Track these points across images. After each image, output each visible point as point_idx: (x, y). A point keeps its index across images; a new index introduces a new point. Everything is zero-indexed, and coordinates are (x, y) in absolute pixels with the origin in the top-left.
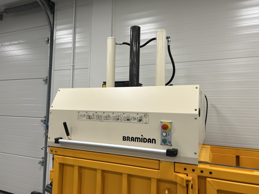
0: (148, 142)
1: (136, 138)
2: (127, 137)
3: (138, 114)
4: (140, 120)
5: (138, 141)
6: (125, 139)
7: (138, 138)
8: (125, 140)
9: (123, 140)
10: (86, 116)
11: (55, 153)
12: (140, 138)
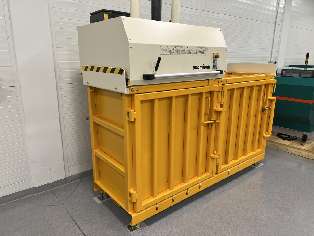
0: (206, 68)
1: (200, 66)
3: (202, 48)
4: (203, 53)
5: (201, 69)
9: (193, 69)
10: (167, 51)
11: (136, 92)
12: (202, 66)
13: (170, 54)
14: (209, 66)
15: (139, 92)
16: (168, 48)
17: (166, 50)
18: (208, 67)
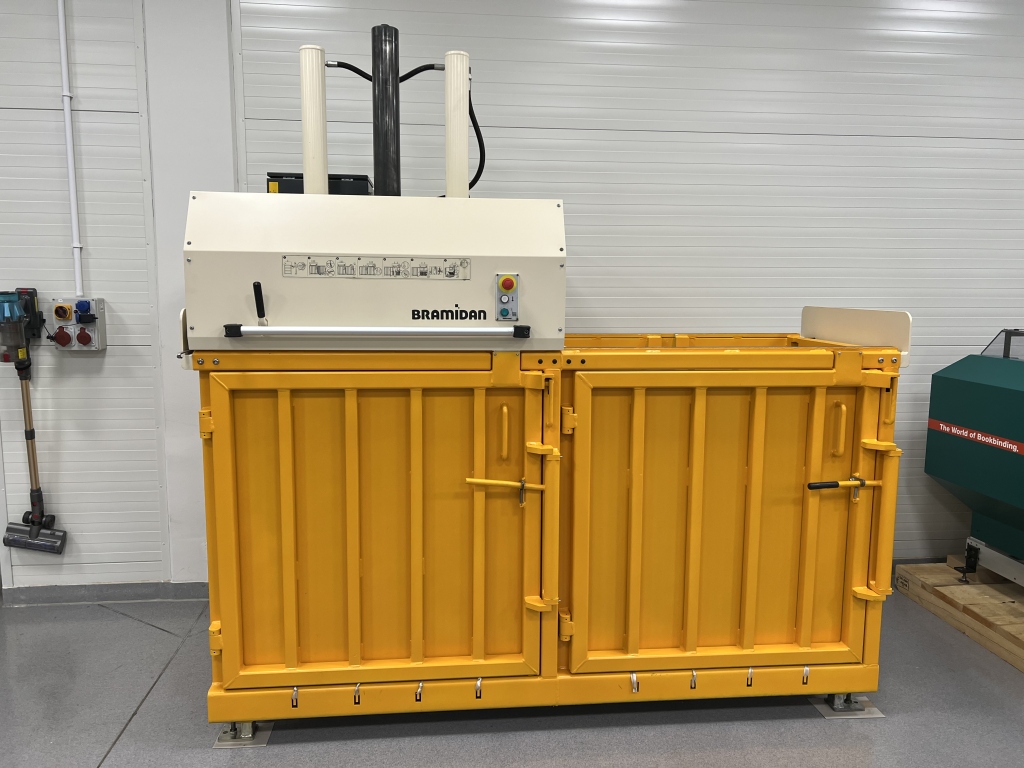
0: (470, 318)
1: (442, 312)
2: (423, 311)
3: (445, 260)
4: (452, 274)
5: (447, 318)
6: (416, 315)
7: (447, 312)
8: (419, 318)
9: (414, 318)
10: (307, 268)
11: (213, 367)
12: (451, 312)
13: (318, 276)
14: (480, 312)
15: (221, 367)
16: (310, 261)
17: (304, 265)
18: (474, 315)
